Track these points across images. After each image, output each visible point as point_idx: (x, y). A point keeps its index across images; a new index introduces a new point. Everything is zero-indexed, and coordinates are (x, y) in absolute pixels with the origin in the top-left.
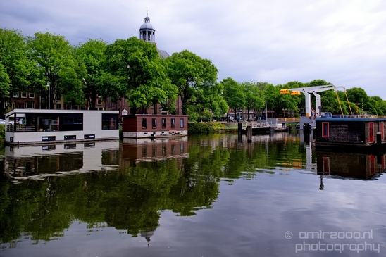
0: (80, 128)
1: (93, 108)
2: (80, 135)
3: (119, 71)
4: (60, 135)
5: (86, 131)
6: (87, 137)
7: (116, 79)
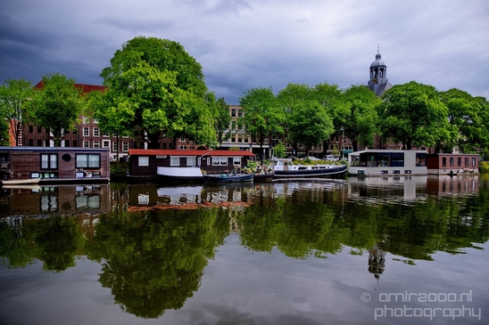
0: (402, 165)
1: (409, 148)
2: (402, 170)
3: (403, 114)
4: (391, 170)
5: (407, 167)
6: (406, 172)
7: (402, 122)
